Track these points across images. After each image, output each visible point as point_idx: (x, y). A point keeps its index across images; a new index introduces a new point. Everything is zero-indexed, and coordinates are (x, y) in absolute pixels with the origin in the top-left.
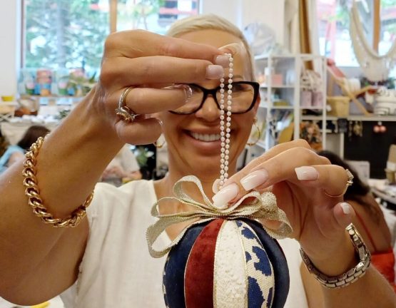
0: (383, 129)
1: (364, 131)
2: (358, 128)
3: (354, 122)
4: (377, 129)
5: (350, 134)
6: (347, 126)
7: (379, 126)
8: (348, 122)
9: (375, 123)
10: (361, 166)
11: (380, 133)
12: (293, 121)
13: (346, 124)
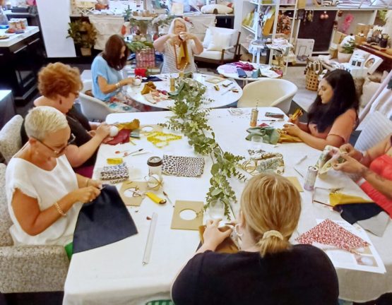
0: (327, 16)
1: (314, 18)
2: (310, 16)
3: (308, 11)
4: (322, 16)
5: (305, 20)
6: (304, 15)
7: (324, 14)
8: (305, 11)
9: (322, 12)
10: (309, 42)
11: (324, 19)
12: (274, 14)
13: (303, 13)
